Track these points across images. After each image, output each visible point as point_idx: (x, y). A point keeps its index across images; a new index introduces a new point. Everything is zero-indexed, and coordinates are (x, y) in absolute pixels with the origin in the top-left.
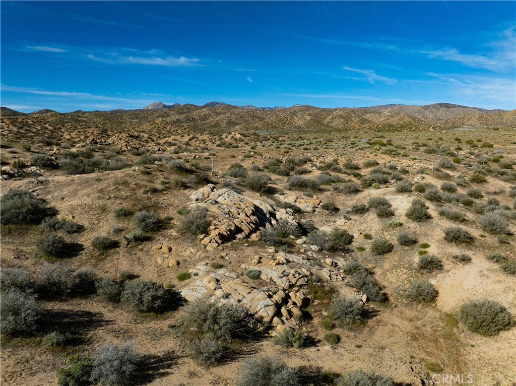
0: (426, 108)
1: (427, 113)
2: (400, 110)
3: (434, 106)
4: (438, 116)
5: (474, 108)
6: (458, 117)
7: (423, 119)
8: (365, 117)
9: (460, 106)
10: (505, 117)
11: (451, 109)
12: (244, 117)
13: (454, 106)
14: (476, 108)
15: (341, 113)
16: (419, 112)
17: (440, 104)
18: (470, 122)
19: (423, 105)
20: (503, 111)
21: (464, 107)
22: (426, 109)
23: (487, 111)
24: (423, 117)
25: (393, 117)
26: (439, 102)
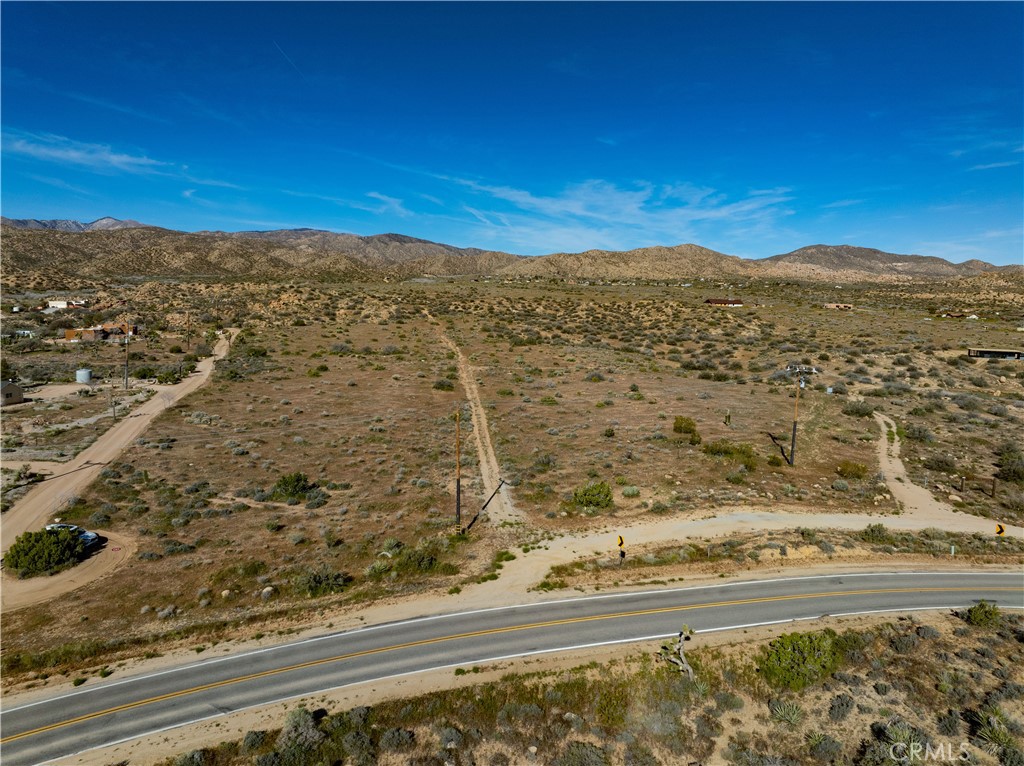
0: (368, 241)
1: (369, 249)
2: (324, 243)
3: (380, 239)
4: (387, 255)
5: (440, 245)
6: (416, 260)
7: (365, 261)
8: (272, 254)
9: (420, 241)
10: (479, 262)
11: (407, 245)
12: (40, 248)
13: (411, 240)
14: (443, 245)
15: (228, 245)
16: (357, 248)
17: (389, 236)
18: (433, 269)
19: (363, 235)
20: (480, 251)
21: (425, 242)
22: (368, 243)
23: (458, 250)
24: (365, 256)
25: (320, 257)
26: (388, 233)
